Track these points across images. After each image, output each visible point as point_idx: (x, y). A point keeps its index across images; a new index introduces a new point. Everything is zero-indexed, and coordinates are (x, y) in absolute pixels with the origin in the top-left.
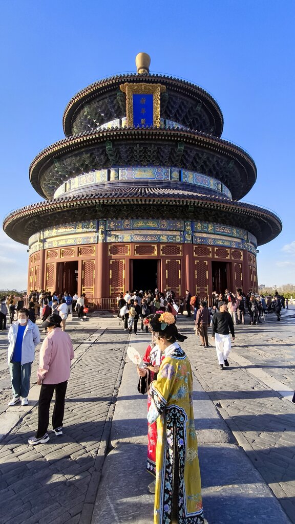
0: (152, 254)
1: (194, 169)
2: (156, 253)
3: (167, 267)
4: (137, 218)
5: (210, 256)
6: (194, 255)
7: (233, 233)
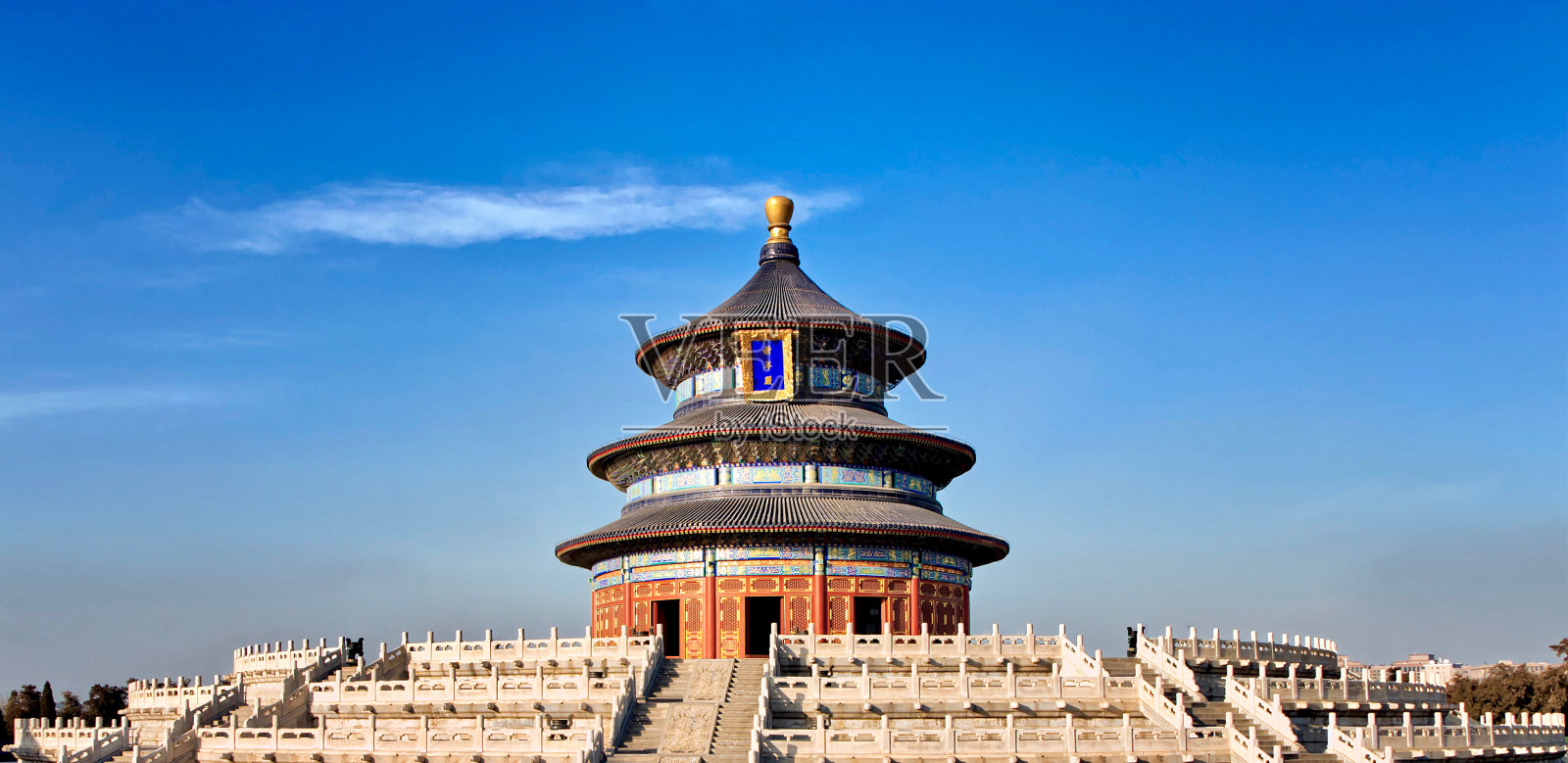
0: (774, 590)
1: (841, 463)
2: (777, 588)
3: (792, 605)
4: (754, 546)
5: (852, 589)
6: (829, 590)
7: (889, 557)
